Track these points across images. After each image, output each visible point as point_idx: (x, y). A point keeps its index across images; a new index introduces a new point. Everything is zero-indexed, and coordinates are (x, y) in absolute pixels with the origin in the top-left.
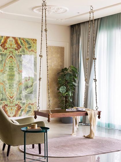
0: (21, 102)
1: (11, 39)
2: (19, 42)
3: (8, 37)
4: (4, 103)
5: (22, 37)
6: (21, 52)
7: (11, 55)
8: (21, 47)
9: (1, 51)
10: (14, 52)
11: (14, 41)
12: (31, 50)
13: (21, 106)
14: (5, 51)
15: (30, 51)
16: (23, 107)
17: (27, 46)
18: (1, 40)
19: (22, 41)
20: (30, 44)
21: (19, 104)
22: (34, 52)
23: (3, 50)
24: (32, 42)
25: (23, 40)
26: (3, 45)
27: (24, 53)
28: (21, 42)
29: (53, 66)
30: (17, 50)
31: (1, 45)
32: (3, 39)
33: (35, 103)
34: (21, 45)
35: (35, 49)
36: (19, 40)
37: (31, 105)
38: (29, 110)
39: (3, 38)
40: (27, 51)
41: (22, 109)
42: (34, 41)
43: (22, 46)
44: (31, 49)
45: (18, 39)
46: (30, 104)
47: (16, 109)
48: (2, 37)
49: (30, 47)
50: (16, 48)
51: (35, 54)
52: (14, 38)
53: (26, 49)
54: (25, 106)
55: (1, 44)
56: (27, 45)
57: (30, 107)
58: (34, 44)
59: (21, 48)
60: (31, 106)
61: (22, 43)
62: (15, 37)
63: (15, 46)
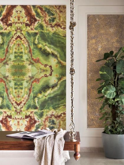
0: (35, 113)
1: (19, 8)
2: (34, 13)
3: (13, 7)
4: (5, 112)
5: (38, 3)
6: (36, 29)
7: (19, 34)
8: (36, 20)
9: (2, 29)
10: (24, 29)
11: (23, 11)
12: (56, 25)
13: (36, 119)
14: (8, 28)
15: (53, 25)
16: (40, 120)
17: (48, 18)
18: (2, 12)
19: (39, 10)
20: (53, 15)
21: (32, 115)
22: (61, 26)
23: (5, 27)
24: (58, 11)
25: (41, 9)
26: (5, 20)
27: (43, 30)
28: (36, 12)
29: (100, 49)
30: (29, 26)
31: (2, 20)
32: (5, 10)
33: (63, 115)
34: (36, 17)
35: (62, 21)
36: (33, 10)
37: (56, 117)
38: (52, 126)
39: (6, 7)
40: (47, 27)
41: (37, 124)
42: (60, 8)
43: (38, 18)
44: (55, 23)
45: (32, 7)
46: (53, 117)
47: (26, 124)
48: (4, 6)
49: (53, 20)
50: (28, 22)
51: (62, 30)
52: (24, 7)
53: (46, 23)
54: (44, 120)
55: (2, 17)
56: (47, 16)
57: (53, 121)
58: (61, 14)
59: (37, 22)
60: (55, 119)
61: (38, 14)
62: (26, 6)
63: (26, 20)
